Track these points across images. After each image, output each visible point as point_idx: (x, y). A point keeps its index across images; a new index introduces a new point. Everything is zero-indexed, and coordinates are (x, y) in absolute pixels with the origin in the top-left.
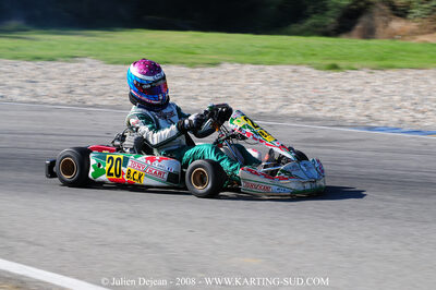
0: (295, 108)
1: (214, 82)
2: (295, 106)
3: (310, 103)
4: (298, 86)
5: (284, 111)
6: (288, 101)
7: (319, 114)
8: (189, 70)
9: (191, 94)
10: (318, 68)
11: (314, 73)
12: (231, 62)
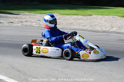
0: (114, 29)
1: (91, 21)
2: (114, 28)
3: (119, 28)
4: (115, 23)
5: (111, 30)
6: (112, 27)
7: (121, 31)
8: (83, 17)
9: (84, 25)
10: (120, 17)
11: (119, 18)
12: (95, 15)
